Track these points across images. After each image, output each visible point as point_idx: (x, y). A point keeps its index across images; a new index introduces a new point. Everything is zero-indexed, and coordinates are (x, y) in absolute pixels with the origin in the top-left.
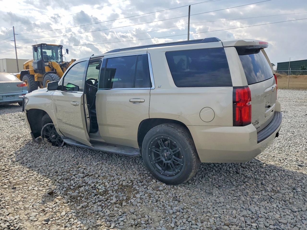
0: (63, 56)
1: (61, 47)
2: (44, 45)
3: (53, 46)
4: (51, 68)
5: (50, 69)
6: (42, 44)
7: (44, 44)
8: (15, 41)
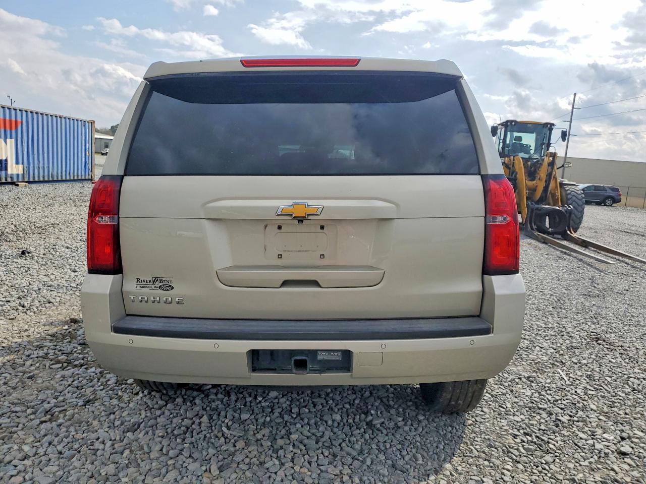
0: (552, 145)
1: (549, 127)
2: (511, 124)
3: (530, 125)
4: (511, 170)
5: (508, 170)
6: (507, 121)
7: (512, 121)
8: (571, 122)
